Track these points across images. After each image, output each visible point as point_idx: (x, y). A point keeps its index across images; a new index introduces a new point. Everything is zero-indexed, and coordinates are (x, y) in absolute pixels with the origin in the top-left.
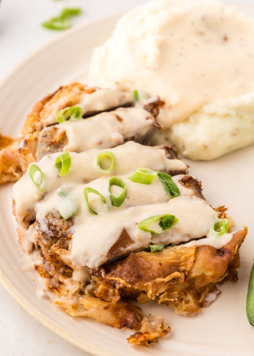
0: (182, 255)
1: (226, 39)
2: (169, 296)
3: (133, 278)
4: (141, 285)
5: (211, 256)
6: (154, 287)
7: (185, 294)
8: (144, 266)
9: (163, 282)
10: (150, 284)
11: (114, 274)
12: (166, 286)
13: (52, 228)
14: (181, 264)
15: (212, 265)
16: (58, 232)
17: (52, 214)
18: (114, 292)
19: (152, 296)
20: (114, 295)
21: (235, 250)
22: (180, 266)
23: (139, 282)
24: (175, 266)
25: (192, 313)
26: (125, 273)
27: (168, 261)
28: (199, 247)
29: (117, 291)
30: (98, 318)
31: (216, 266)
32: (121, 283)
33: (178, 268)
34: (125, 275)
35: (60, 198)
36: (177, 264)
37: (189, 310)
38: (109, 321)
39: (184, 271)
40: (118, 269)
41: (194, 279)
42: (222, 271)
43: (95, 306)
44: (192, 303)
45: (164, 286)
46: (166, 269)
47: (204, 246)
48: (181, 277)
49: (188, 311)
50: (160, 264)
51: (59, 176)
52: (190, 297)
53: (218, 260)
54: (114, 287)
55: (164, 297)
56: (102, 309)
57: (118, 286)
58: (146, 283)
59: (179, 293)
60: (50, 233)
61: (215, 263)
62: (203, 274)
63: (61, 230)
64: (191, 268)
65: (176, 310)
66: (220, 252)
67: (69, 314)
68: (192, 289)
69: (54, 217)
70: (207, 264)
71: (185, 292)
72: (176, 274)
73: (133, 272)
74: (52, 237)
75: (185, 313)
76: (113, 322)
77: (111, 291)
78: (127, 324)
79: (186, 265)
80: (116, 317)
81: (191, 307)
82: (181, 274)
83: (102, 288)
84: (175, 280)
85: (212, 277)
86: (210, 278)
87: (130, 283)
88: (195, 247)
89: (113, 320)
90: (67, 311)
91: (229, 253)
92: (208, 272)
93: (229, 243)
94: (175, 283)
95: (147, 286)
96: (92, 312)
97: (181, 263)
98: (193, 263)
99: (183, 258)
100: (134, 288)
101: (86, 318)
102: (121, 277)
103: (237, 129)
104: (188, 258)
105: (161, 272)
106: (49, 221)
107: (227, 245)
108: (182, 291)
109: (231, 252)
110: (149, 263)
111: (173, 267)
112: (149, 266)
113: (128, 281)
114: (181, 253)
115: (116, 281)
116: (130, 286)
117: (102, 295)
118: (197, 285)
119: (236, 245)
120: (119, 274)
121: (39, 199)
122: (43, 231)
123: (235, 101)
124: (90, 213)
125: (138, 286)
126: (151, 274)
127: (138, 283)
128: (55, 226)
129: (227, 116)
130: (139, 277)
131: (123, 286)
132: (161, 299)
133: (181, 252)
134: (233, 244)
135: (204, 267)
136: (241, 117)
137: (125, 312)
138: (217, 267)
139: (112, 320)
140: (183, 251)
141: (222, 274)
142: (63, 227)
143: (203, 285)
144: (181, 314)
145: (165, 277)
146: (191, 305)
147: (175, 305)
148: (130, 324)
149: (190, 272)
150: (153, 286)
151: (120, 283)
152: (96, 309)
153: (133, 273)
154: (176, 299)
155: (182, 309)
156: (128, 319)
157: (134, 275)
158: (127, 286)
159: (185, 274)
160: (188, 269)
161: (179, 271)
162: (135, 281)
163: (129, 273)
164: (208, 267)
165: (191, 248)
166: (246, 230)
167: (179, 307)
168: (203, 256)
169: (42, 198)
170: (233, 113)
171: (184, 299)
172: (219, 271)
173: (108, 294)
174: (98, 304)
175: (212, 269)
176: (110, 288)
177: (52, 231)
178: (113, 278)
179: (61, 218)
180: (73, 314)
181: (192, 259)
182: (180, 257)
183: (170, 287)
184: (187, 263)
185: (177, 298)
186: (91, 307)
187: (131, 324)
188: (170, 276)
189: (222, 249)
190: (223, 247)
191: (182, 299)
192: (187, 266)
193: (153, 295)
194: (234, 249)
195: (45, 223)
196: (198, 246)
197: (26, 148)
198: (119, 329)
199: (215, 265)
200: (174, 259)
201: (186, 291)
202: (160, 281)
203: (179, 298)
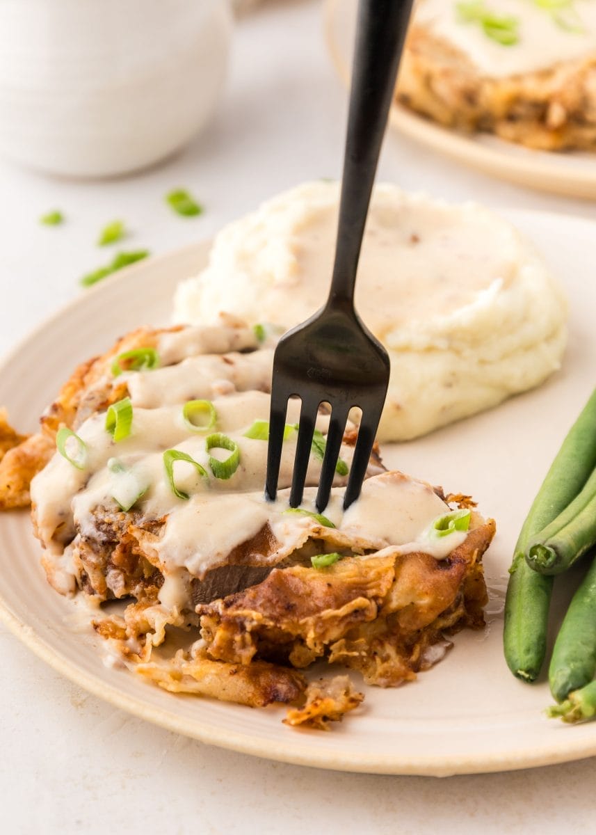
0: (371, 570)
1: (415, 239)
2: (350, 647)
3: (278, 610)
4: (293, 622)
5: (426, 570)
6: (318, 626)
7: (382, 644)
8: (299, 592)
9: (334, 618)
10: (310, 620)
11: (241, 605)
12: (342, 626)
13: (104, 527)
14: (369, 585)
15: (428, 584)
16: (115, 533)
17: (103, 507)
18: (243, 639)
19: (315, 645)
20: (244, 646)
21: (472, 559)
22: (368, 589)
23: (289, 616)
24: (359, 588)
25: (396, 680)
26: (259, 602)
27: (344, 580)
28: (402, 556)
29: (248, 636)
30: (222, 692)
31: (436, 588)
32: (255, 618)
33: (364, 592)
34: (261, 605)
35: (114, 476)
36: (362, 586)
37: (389, 674)
38: (242, 695)
39: (375, 598)
40: (247, 597)
41: (396, 613)
42: (448, 596)
43: (213, 671)
44: (395, 662)
45: (337, 626)
46: (340, 593)
47: (413, 554)
48: (370, 608)
49: (388, 677)
50: (329, 585)
51: (112, 444)
52: (390, 650)
53: (441, 576)
54: (243, 629)
55: (340, 649)
56: (226, 675)
57: (249, 626)
58: (302, 619)
59: (370, 643)
60: (99, 535)
61: (434, 580)
62: (412, 603)
63: (120, 529)
64: (390, 591)
65: (365, 676)
66: (443, 563)
67: (165, 690)
68: (394, 634)
69: (105, 511)
70: (419, 582)
71: (380, 640)
72: (359, 601)
73: (277, 599)
74: (104, 543)
75: (383, 681)
76: (250, 695)
77: (238, 638)
78: (278, 695)
79: (378, 586)
80: (255, 686)
81: (394, 670)
82: (371, 602)
83: (221, 637)
84: (358, 614)
85: (431, 608)
86: (426, 612)
87: (271, 618)
88: (396, 555)
89: (250, 691)
90: (161, 684)
91: (461, 562)
92: (421, 599)
93: (460, 547)
94: (360, 618)
95: (305, 624)
96: (209, 683)
97: (368, 583)
98: (391, 581)
99: (372, 575)
100: (280, 628)
101: (199, 695)
102: (254, 609)
103: (453, 374)
104: (383, 575)
105: (330, 599)
106: (97, 518)
107: (457, 549)
108: (376, 638)
109: (464, 561)
110: (309, 586)
111: (354, 591)
112: (308, 590)
113: (266, 614)
114: (369, 567)
115: (245, 618)
116: (271, 624)
117: (222, 651)
118: (402, 625)
119: (475, 549)
120: (250, 603)
121: (78, 488)
122: (87, 534)
123: (442, 321)
124: (176, 497)
125: (287, 623)
126: (312, 603)
127: (287, 618)
128: (110, 524)
129: (430, 350)
130: (290, 609)
131: (258, 625)
132: (333, 652)
133: (368, 564)
134: (468, 548)
135: (412, 589)
136: (458, 352)
137: (271, 676)
138: (438, 588)
139: (248, 692)
140: (372, 564)
141: (449, 602)
142: (124, 524)
143: (415, 628)
144: (375, 683)
145: (338, 607)
146: (392, 664)
147: (363, 666)
148: (283, 695)
149: (387, 600)
150: (315, 625)
151: (252, 620)
152: (215, 676)
153: (277, 602)
154: (364, 654)
155: (377, 673)
156: (279, 686)
157: (280, 604)
158: (267, 624)
159: (377, 604)
160: (383, 593)
161: (365, 596)
162: (282, 615)
163: (270, 601)
164: (421, 588)
165: (387, 557)
166: (492, 524)
167: (371, 670)
168: (411, 571)
169: (84, 485)
170: (442, 344)
171: (379, 653)
172: (442, 596)
173: (233, 647)
174: (219, 668)
175: (428, 592)
176: (236, 633)
177: (105, 532)
178: (239, 612)
179: (121, 510)
180: (173, 687)
181: (391, 574)
182: (367, 572)
183: (350, 627)
184: (381, 582)
185: (366, 651)
186: (206, 674)
187: (285, 693)
188: (349, 605)
189: (447, 557)
190: (449, 555)
191: (375, 653)
192: (381, 587)
193: (318, 642)
194: (469, 556)
195: (90, 522)
196: (401, 554)
197: (55, 416)
198: (263, 708)
199: (434, 584)
200: (356, 576)
201: (382, 638)
202: (329, 616)
203: (368, 652)
